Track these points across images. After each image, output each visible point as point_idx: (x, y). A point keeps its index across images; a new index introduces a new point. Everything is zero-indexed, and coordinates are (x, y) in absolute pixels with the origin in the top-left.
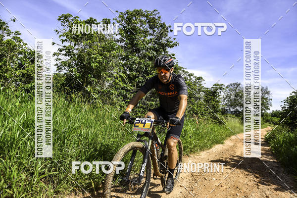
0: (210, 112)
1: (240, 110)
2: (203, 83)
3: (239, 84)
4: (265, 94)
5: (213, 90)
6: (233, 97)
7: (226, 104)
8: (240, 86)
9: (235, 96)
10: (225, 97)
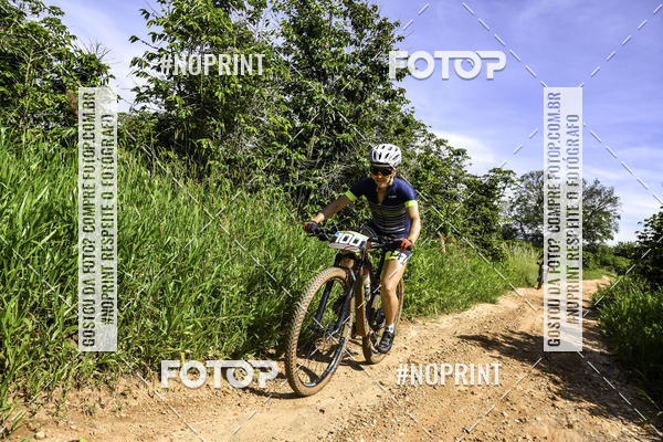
0: (475, 231)
2: (465, 163)
4: (607, 202)
5: (487, 182)
6: (532, 203)
7: (515, 217)
9: (539, 202)
10: (515, 200)
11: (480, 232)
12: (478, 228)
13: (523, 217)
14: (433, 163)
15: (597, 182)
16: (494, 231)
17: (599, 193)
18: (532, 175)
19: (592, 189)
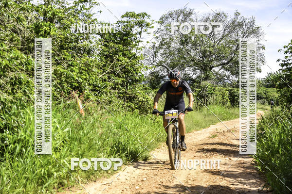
0: (117, 84)
1: (194, 77)
2: (95, 10)
3: (190, 13)
4: (250, 34)
5: (121, 28)
6: (175, 45)
7: (160, 64)
8: (193, 17)
9: (182, 43)
10: (157, 45)
11: (122, 86)
12: (119, 81)
13: (169, 61)
14: (54, 15)
15: (237, 14)
16: (137, 81)
17: (240, 25)
18: (171, 15)
19: (233, 22)
